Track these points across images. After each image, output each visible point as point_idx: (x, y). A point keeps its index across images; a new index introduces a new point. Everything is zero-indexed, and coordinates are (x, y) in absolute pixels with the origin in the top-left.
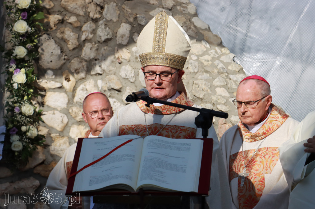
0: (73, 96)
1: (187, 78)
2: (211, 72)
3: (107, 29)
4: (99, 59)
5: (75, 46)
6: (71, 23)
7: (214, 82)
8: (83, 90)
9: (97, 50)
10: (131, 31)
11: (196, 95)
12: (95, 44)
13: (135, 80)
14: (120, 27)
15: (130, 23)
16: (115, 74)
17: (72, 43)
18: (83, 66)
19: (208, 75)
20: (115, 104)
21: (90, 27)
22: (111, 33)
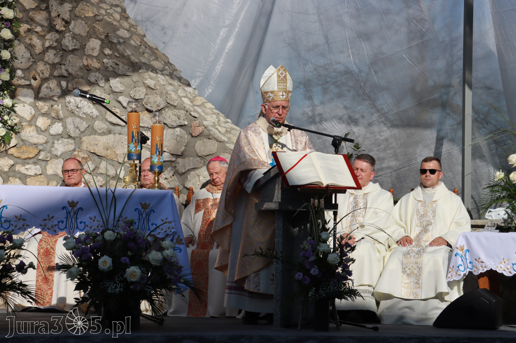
0: (39, 93)
1: (160, 88)
2: (173, 84)
3: (75, 40)
4: (64, 64)
5: (41, 51)
6: (37, 32)
7: (178, 93)
8: (47, 88)
9: (62, 56)
10: (101, 46)
11: (171, 103)
12: (60, 51)
13: (105, 85)
14: (89, 41)
15: (101, 40)
16: (82, 78)
17: (39, 48)
18: (47, 68)
19: (173, 87)
20: (82, 102)
21: (55, 37)
22: (79, 45)
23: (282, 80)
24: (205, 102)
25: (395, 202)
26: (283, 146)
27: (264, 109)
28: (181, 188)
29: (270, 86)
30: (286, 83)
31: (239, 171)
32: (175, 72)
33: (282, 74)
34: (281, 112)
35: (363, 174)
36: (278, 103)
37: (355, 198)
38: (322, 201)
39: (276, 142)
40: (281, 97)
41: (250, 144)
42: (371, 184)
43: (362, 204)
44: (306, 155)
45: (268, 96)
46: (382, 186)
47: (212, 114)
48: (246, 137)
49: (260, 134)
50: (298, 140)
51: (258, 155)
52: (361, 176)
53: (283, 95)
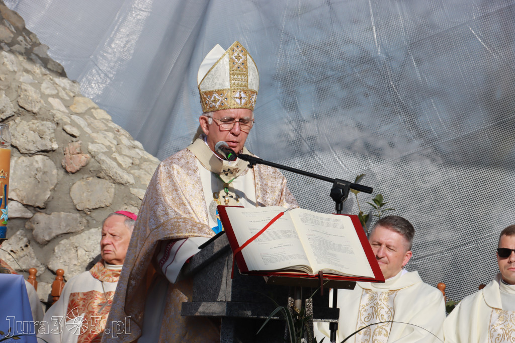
1: (5, 78)
2: (32, 71)
7: (42, 88)
11: (26, 106)
19: (31, 77)
23: (239, 70)
24: (94, 108)
25: (449, 309)
26: (239, 195)
27: (205, 125)
28: (41, 270)
29: (216, 80)
30: (246, 75)
31: (155, 239)
32: (36, 49)
33: (238, 57)
34: (237, 130)
35: (390, 254)
36: (233, 113)
37: (372, 299)
38: (310, 302)
39: (226, 186)
40: (238, 101)
41: (176, 191)
42: (404, 272)
43: (386, 309)
44: (282, 214)
45: (212, 99)
46: (425, 277)
47: (106, 131)
48: (170, 176)
49: (195, 171)
50: (267, 185)
51: (191, 211)
52: (386, 259)
53: (241, 98)
